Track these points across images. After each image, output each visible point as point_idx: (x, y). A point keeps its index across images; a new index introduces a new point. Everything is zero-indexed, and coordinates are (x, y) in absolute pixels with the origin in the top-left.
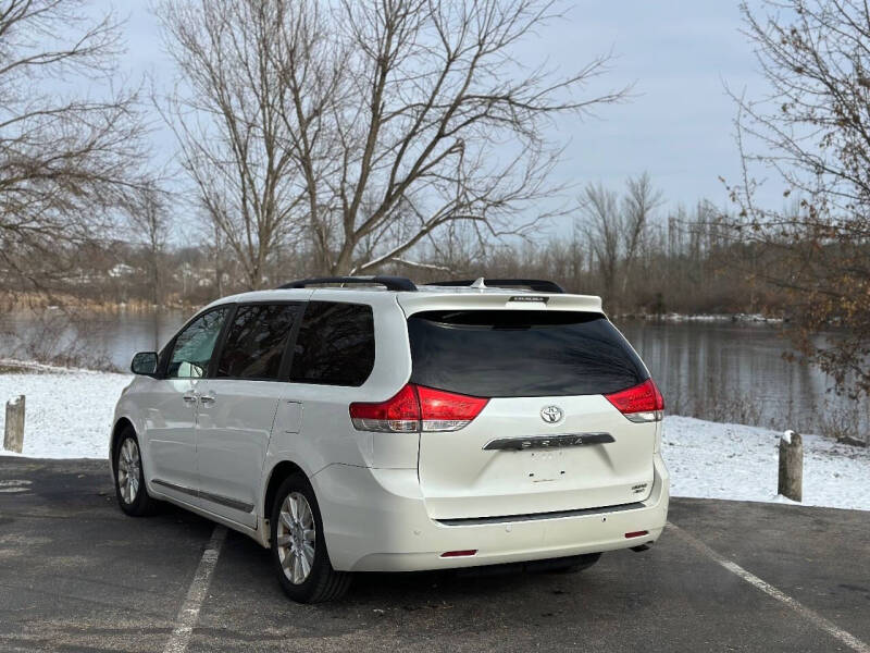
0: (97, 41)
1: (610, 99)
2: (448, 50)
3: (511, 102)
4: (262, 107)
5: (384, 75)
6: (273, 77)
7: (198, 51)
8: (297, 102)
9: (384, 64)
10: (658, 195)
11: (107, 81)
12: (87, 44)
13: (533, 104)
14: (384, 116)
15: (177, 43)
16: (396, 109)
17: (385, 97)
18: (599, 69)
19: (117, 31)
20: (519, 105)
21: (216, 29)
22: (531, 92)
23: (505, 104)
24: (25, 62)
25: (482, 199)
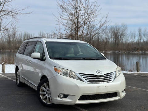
1: (29, 13)
13: (16, 13)
22: (16, 11)
23: (10, 12)
25: (3, 29)
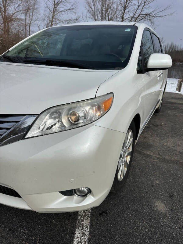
0: (73, 7)
2: (139, 4)
3: (150, 16)
4: (101, 19)
5: (125, 11)
6: (104, 12)
7: (91, 7)
8: (108, 16)
9: (125, 8)
10: (165, 41)
11: (75, 15)
12: (72, 8)
13: (154, 16)
14: (124, 19)
15: (87, 6)
16: (126, 18)
17: (124, 16)
18: (169, 8)
19: (77, 4)
20: (151, 16)
21: (94, 2)
22: (154, 13)
23: (148, 16)
24: (62, 11)
